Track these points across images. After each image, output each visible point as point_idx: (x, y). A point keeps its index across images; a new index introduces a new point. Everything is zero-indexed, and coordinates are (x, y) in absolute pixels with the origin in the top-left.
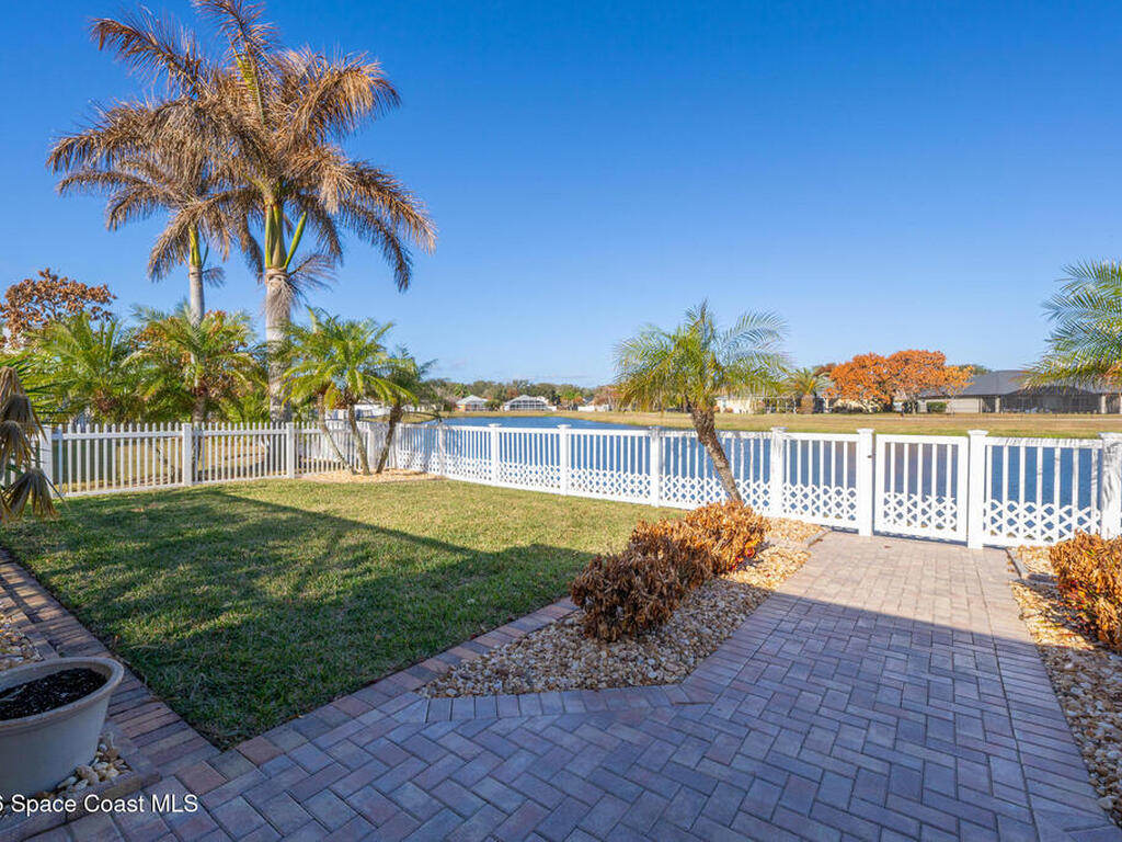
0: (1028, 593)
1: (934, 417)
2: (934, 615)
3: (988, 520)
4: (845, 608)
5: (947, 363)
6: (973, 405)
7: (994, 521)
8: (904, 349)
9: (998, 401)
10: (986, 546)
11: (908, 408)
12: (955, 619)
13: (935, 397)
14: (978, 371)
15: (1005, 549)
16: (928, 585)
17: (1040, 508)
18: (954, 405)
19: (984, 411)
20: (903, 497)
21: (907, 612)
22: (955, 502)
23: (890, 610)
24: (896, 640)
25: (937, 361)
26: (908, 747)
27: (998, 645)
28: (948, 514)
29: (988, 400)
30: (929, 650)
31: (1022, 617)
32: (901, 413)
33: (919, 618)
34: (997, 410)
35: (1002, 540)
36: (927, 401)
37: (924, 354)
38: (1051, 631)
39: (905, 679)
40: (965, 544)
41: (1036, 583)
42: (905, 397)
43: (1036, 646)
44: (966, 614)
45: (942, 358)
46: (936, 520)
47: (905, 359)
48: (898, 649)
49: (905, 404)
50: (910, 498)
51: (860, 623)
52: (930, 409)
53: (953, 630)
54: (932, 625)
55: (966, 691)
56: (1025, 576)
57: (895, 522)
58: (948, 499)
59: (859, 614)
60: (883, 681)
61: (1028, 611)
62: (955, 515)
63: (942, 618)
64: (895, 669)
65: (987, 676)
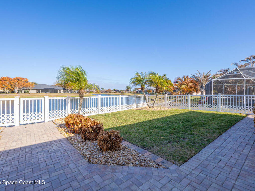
0: (60, 129)
1: (26, 94)
2: (45, 140)
3: (49, 115)
4: (21, 148)
5: (29, 81)
6: (35, 91)
7: (50, 115)
8: (18, 77)
9: (40, 90)
10: (48, 121)
11: (19, 92)
12: (49, 139)
13: (26, 89)
14: (36, 84)
15: (52, 121)
16: (40, 133)
17: (58, 111)
18: (31, 91)
19: (38, 93)
20: (29, 114)
21: (38, 142)
22: (41, 113)
23: (34, 143)
24: (39, 150)
25: (26, 81)
26: (53, 174)
27: (59, 141)
28: (40, 116)
29: (38, 90)
30: (47, 149)
31: (61, 133)
32: (17, 93)
33: (42, 142)
34: (40, 93)
35: (51, 119)
36: (24, 90)
37: (23, 79)
38: (67, 134)
39: (45, 158)
40: (44, 122)
41: (61, 126)
42: (18, 89)
43: (66, 138)
44: (51, 137)
45: (27, 80)
46: (37, 118)
47: (18, 79)
48: (40, 152)
49: (18, 91)
50: (30, 114)
51: (27, 150)
52: (25, 92)
53: (50, 142)
54: (45, 142)
55: (58, 154)
56: (58, 125)
57: (26, 120)
58: (40, 112)
59: (26, 148)
60: (40, 162)
61: (62, 132)
62: (41, 116)
63: (47, 140)
64: (42, 157)
65: (61, 148)
